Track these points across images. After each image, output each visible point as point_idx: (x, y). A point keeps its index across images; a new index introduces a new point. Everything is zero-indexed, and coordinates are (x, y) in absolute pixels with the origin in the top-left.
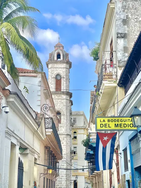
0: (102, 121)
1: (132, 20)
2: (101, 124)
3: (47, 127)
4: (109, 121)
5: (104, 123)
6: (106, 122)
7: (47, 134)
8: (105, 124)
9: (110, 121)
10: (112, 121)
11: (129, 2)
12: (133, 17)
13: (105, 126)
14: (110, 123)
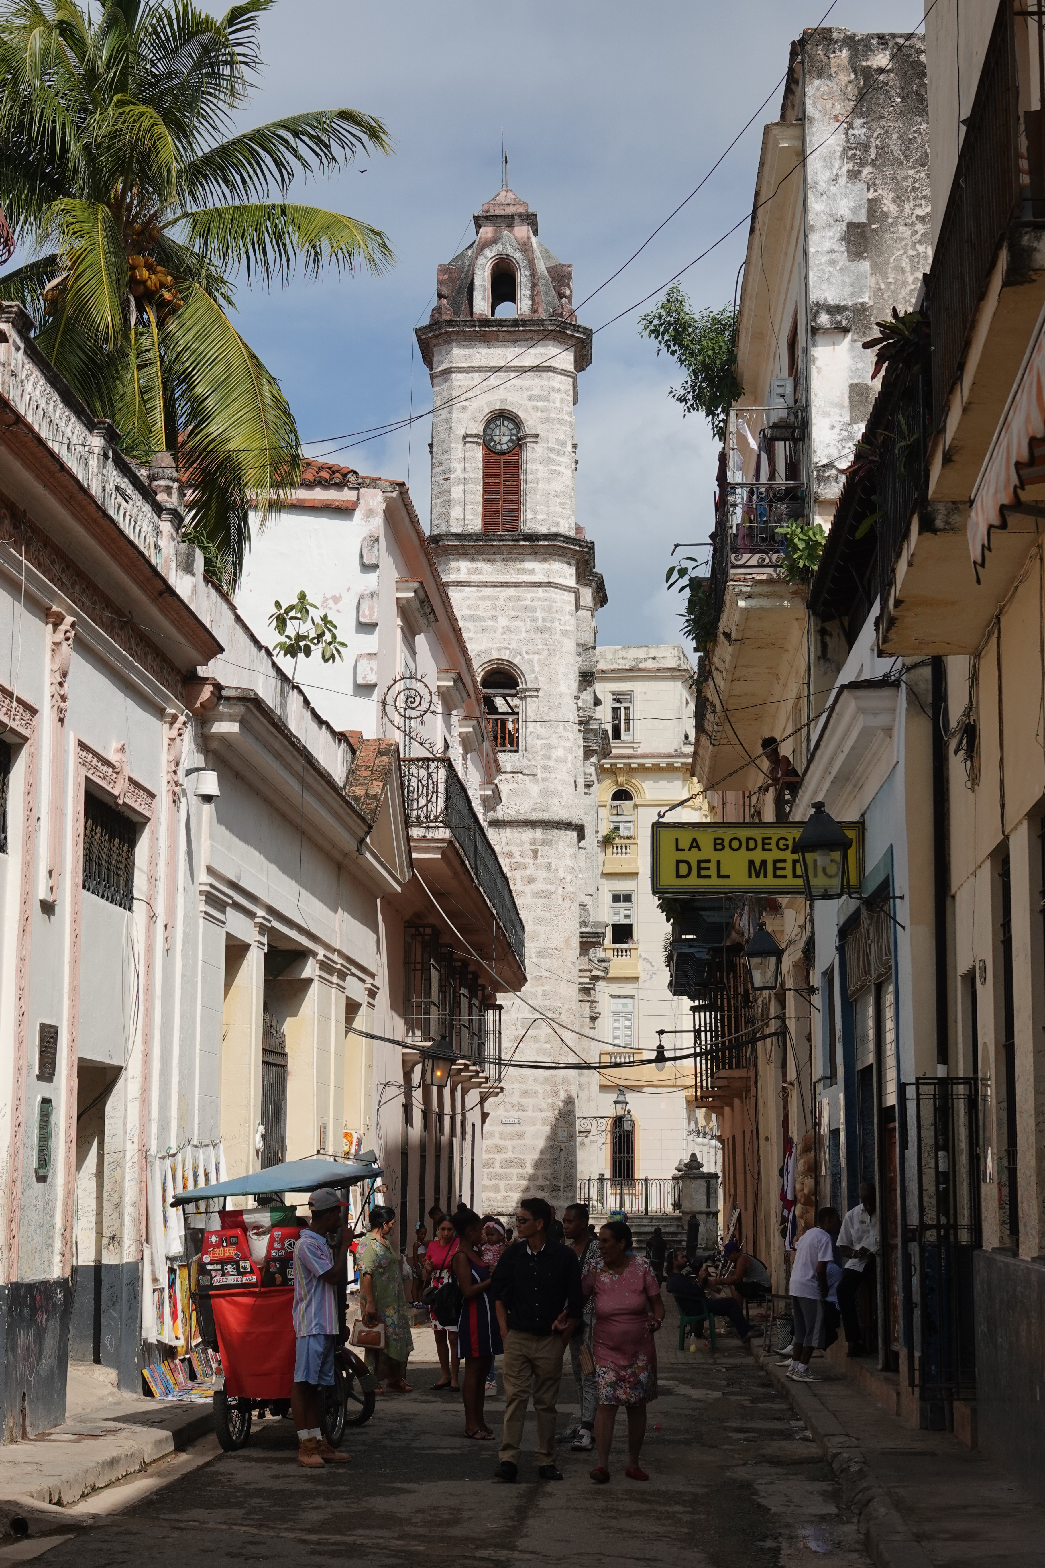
0: (685, 843)
1: (902, 228)
2: (678, 862)
3: (418, 817)
4: (718, 844)
5: (693, 857)
6: (707, 851)
7: (414, 855)
8: (699, 862)
9: (726, 843)
10: (735, 844)
11: (883, 122)
12: (907, 211)
13: (699, 869)
14: (726, 856)
